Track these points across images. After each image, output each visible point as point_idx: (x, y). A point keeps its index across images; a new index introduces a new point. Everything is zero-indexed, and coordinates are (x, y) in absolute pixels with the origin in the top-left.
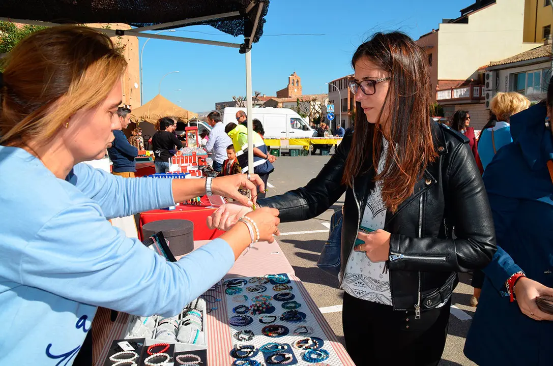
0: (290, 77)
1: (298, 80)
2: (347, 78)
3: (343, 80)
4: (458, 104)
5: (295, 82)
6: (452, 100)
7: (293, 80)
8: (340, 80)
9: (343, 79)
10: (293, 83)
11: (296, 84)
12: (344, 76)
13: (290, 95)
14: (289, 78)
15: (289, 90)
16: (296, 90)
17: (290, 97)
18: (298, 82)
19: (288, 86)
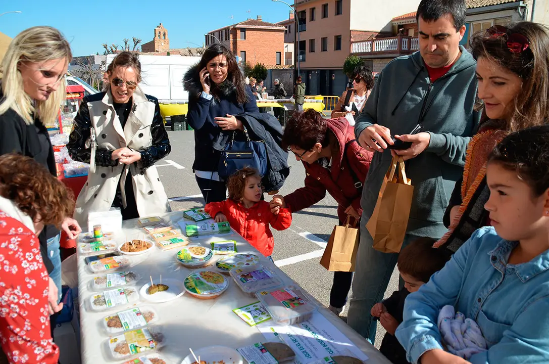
0: (157, 28)
1: (164, 32)
2: (228, 28)
3: (224, 32)
4: (378, 58)
5: (162, 35)
6: (372, 53)
7: (160, 32)
8: (220, 32)
9: (223, 29)
10: (159, 36)
11: (162, 37)
12: (226, 26)
13: (156, 49)
14: (155, 30)
15: (156, 44)
16: (163, 44)
17: (157, 51)
18: (164, 34)
19: (154, 39)
